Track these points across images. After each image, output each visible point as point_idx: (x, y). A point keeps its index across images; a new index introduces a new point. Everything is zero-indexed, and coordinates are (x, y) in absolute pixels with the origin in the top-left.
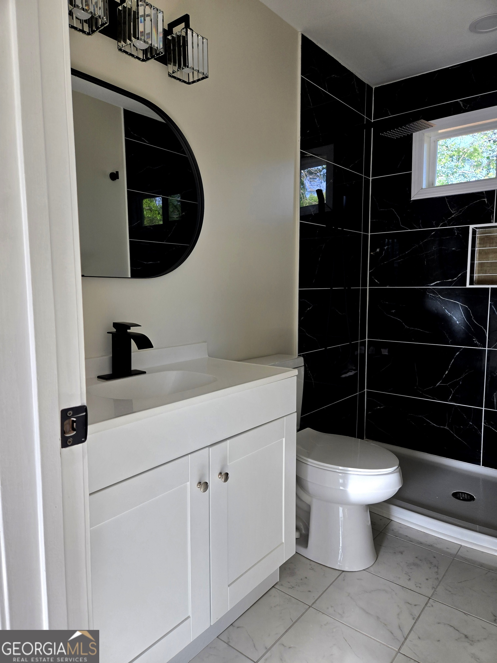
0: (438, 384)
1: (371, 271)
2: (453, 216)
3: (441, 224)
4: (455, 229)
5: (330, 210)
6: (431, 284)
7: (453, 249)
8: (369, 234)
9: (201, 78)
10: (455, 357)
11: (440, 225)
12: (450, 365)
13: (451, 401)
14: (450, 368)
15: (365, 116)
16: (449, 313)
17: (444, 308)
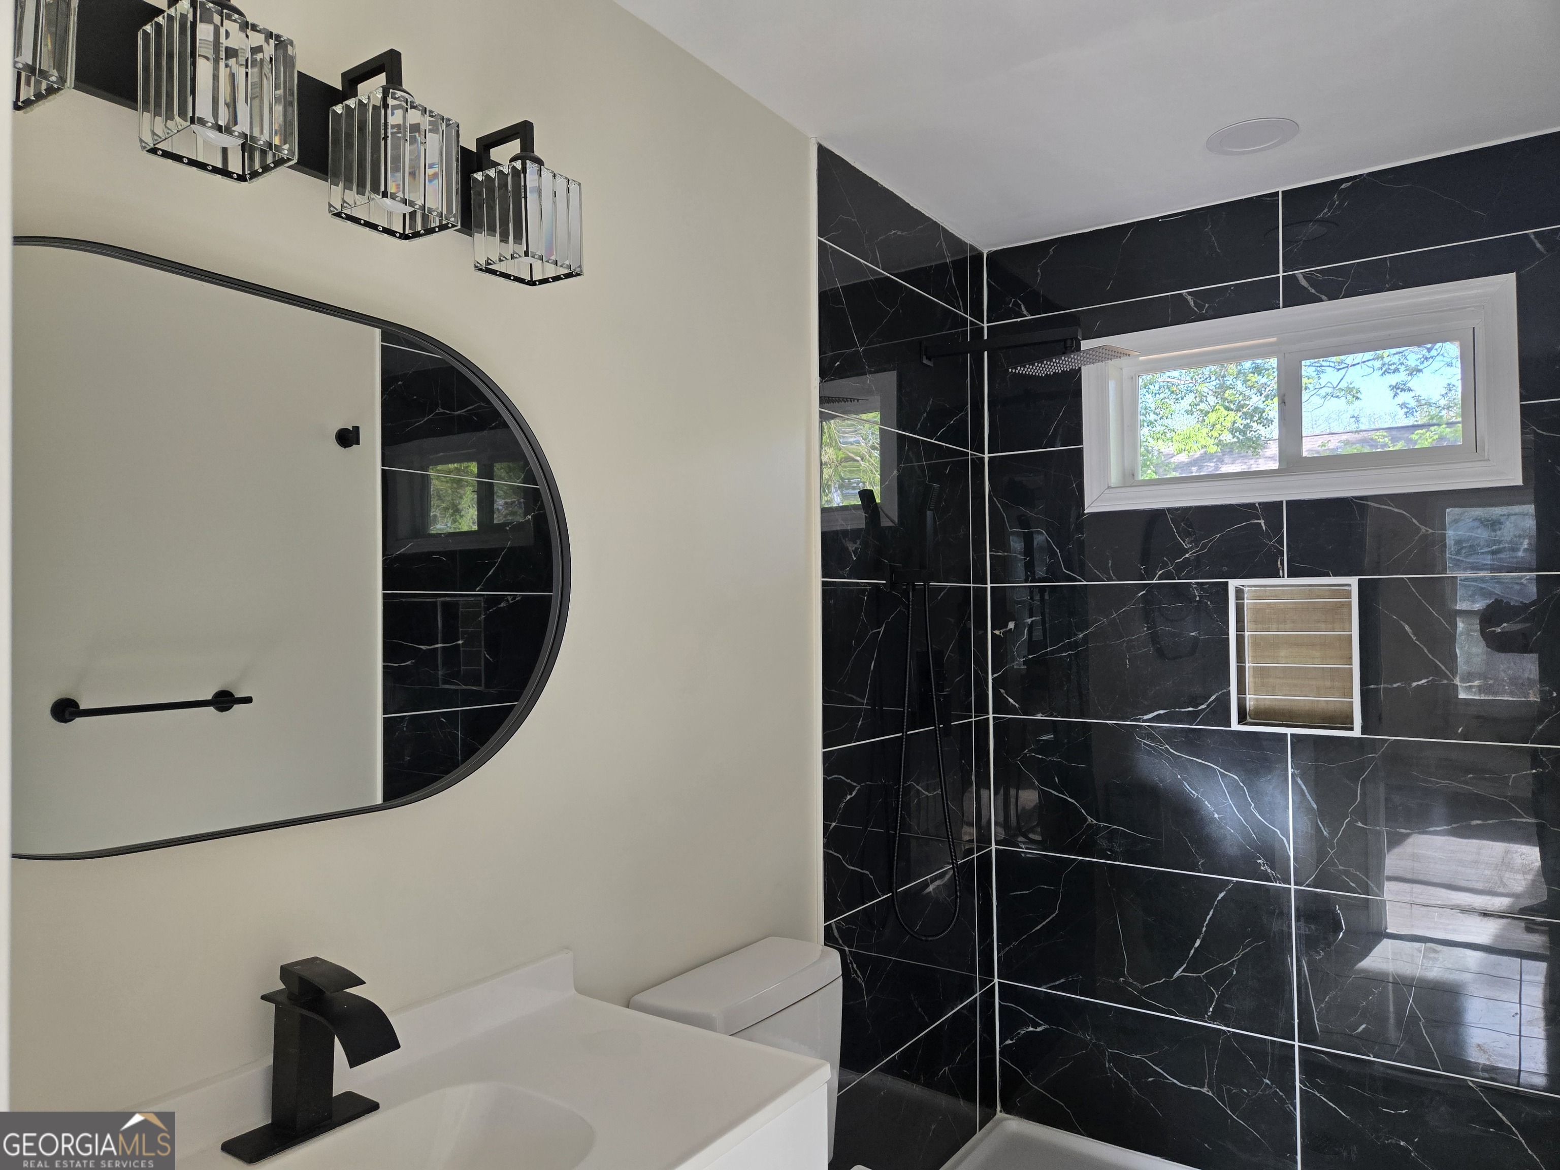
0: (1178, 973)
1: (996, 675)
2: (1187, 556)
3: (1160, 572)
4: (1194, 586)
5: (891, 524)
6: (1146, 717)
7: (1193, 634)
8: (989, 586)
9: (563, 275)
10: (1216, 903)
11: (1157, 576)
12: (1205, 925)
13: (1213, 1019)
14: (1205, 931)
15: (968, 317)
16: (1194, 792)
17: (1179, 777)
